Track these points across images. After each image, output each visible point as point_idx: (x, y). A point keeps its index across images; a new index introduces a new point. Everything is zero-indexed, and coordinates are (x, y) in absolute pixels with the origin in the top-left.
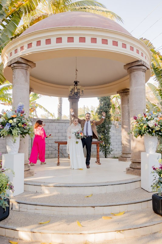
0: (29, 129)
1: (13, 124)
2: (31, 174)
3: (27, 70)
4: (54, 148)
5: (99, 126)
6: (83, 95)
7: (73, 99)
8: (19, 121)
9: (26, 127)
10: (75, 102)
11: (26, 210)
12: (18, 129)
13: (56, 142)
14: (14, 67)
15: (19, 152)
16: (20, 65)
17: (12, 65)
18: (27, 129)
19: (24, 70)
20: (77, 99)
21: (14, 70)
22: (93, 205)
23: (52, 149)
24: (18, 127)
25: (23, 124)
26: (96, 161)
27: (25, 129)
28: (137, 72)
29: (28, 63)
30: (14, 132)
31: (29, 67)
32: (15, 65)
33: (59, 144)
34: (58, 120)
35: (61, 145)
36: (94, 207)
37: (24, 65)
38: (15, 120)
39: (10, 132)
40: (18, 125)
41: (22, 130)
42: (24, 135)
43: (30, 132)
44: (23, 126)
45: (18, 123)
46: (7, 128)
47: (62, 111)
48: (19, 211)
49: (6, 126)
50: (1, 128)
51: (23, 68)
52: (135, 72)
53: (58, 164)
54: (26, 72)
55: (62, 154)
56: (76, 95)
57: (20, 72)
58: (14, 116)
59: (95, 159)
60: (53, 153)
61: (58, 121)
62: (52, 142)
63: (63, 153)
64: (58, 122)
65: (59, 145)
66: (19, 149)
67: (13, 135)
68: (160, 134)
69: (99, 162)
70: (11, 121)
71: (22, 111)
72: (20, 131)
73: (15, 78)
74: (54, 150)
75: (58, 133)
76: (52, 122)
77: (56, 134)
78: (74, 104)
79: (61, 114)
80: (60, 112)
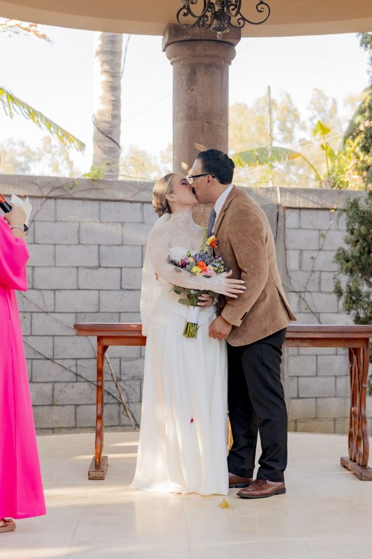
4: (66, 364)
5: (363, 230)
6: (262, 16)
7: (199, 48)
10: (208, 66)
13: (80, 329)
20: (226, 47)
23: (53, 371)
26: (346, 454)
33: (99, 338)
34: (94, 183)
35: (114, 350)
47: (118, 125)
53: (98, 471)
55: (120, 403)
56: (216, 16)
59: (339, 445)
60: (59, 399)
61: (97, 191)
62: (55, 329)
63: (124, 399)
64: (93, 195)
65: (105, 348)
69: (364, 466)
74: (68, 376)
75: (94, 272)
76: (56, 198)
77: (83, 272)
78: (201, 77)
79: (112, 145)
80: (110, 132)
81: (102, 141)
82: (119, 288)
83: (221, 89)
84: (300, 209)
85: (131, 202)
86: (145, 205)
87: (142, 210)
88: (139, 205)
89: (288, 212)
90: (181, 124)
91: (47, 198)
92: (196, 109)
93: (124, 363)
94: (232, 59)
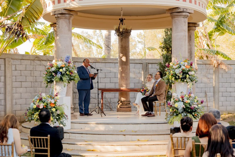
0: (75, 76)
1: (63, 73)
2: (75, 117)
3: (70, 19)
8: (67, 70)
9: (73, 74)
10: (125, 37)
11: (74, 138)
12: (67, 76)
13: (99, 89)
14: (58, 17)
15: (66, 96)
16: (63, 15)
17: (56, 15)
18: (73, 76)
19: (67, 20)
21: (58, 20)
22: (125, 134)
24: (67, 75)
25: (70, 72)
27: (71, 76)
28: (177, 18)
29: (71, 13)
30: (64, 78)
31: (72, 16)
32: (59, 15)
33: (102, 91)
34: (104, 59)
35: (105, 93)
36: (125, 135)
37: (67, 15)
38: (64, 69)
39: (61, 79)
40: (66, 73)
41: (70, 77)
42: (70, 81)
43: (75, 79)
44: (70, 74)
45: (66, 71)
46: (59, 75)
48: (69, 139)
49: (58, 74)
50: (55, 75)
51: (66, 18)
52: (176, 18)
54: (69, 21)
55: (110, 108)
57: (64, 22)
58: (63, 66)
61: (104, 61)
66: (67, 93)
67: (63, 81)
68: (185, 80)
70: (61, 70)
71: (69, 61)
72: (68, 78)
73: (59, 28)
75: (104, 79)
76: (95, 62)
77: (102, 79)
78: (124, 39)
79: (109, 48)
80: (109, 46)
81: (106, 48)
82: (110, 82)
83: (128, 42)
84: (152, 63)
85: (112, 63)
86: (116, 64)
87: (115, 65)
88: (114, 63)
89: (149, 64)
90: (120, 49)
91: (94, 62)
92: (122, 46)
93: (111, 99)
94: (130, 35)
